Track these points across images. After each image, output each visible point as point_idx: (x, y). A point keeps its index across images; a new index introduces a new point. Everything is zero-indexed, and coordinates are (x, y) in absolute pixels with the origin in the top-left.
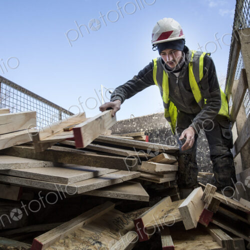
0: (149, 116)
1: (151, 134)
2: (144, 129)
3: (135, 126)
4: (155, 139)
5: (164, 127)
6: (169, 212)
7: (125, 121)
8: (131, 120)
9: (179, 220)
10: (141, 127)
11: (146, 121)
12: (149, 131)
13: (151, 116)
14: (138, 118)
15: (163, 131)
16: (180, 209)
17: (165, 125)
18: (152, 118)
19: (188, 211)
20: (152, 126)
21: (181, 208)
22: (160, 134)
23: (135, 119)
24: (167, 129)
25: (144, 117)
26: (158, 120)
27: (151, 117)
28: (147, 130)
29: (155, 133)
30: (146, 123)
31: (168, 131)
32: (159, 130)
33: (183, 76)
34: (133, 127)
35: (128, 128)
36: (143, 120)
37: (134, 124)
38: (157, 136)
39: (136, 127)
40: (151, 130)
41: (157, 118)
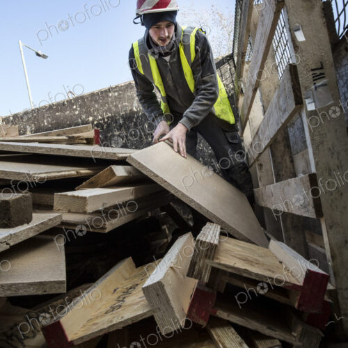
0: (102, 92)
1: (109, 125)
2: (95, 116)
3: (77, 113)
4: (117, 133)
5: (131, 110)
6: (127, 292)
7: (58, 104)
8: (69, 102)
9: (145, 314)
10: (89, 114)
11: (96, 102)
12: (103, 119)
13: (106, 91)
14: (82, 98)
15: (130, 117)
16: (146, 290)
17: (132, 106)
18: (108, 96)
19: (164, 293)
20: (109, 110)
21: (147, 287)
22: (124, 123)
23: (77, 99)
24: (137, 112)
25: (93, 95)
26: (119, 98)
27: (105, 93)
28: (100, 117)
29: (116, 123)
30: (96, 106)
31: (138, 117)
32: (123, 117)
33: (175, 60)
34: (74, 114)
35: (65, 117)
36: (91, 101)
37: (76, 110)
38: (120, 127)
39: (80, 114)
40: (108, 118)
41: (116, 94)
